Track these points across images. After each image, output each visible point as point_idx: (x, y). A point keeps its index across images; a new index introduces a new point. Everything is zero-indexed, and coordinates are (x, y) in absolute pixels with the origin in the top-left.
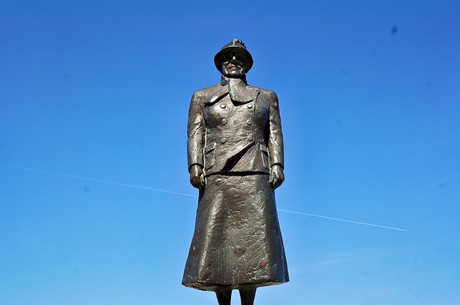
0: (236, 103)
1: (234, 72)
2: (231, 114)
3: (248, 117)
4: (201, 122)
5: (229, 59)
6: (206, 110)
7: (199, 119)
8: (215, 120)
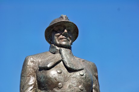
0: (70, 70)
1: (64, 43)
2: (66, 79)
3: (80, 83)
4: (35, 84)
5: (61, 32)
6: (41, 74)
7: (32, 81)
8: (52, 83)
